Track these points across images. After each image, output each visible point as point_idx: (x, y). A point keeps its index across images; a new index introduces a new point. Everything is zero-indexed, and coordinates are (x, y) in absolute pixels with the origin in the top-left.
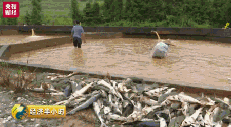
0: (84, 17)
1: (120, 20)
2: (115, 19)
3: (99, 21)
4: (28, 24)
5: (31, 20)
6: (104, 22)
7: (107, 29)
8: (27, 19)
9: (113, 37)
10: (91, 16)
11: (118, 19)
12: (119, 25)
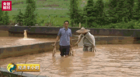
0: (85, 17)
1: (130, 20)
2: (123, 19)
3: (103, 22)
4: (20, 24)
5: (23, 20)
6: (108, 23)
7: (112, 32)
8: (19, 18)
9: (120, 43)
10: (93, 16)
11: (127, 20)
12: (128, 28)
